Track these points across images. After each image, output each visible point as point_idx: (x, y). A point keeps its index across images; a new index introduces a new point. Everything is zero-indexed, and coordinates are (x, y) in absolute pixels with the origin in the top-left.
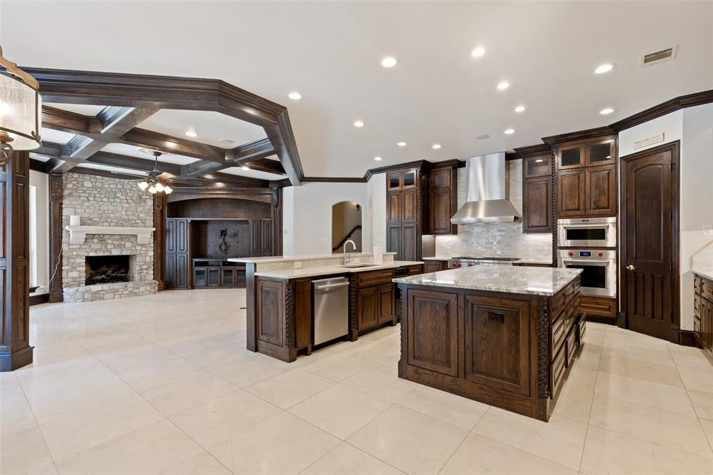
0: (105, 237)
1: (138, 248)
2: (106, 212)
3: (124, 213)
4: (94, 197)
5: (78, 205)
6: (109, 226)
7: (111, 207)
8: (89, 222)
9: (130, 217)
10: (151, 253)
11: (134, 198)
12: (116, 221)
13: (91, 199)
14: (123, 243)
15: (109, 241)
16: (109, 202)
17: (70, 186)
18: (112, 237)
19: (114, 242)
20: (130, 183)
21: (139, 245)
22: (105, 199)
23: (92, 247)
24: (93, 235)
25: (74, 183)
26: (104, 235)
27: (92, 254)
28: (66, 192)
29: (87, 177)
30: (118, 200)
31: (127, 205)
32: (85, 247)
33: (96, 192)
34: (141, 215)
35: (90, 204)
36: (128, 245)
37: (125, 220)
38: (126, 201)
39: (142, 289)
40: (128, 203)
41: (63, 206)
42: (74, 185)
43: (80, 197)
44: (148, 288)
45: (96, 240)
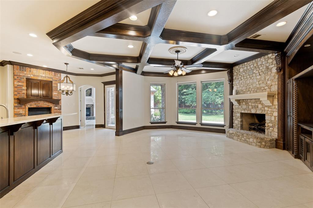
0: (249, 101)
1: (266, 109)
2: (249, 84)
3: (257, 83)
4: (244, 77)
5: (238, 83)
6: (250, 93)
7: (251, 81)
8: (241, 92)
9: (261, 85)
10: (276, 114)
11: (263, 70)
12: (253, 90)
13: (242, 78)
14: (257, 105)
15: (250, 104)
16: (250, 77)
17: (235, 74)
18: (251, 101)
19: (253, 104)
20: (261, 60)
21: (266, 106)
22: (248, 77)
23: (243, 108)
24: (243, 100)
25: (237, 71)
26: (247, 99)
27: (243, 112)
28: (234, 78)
29: (241, 66)
30: (254, 75)
31: (259, 77)
32: (240, 107)
33: (244, 73)
34: (269, 82)
35: (242, 81)
36: (260, 106)
37: (258, 88)
38: (258, 74)
39: (251, 140)
40: (260, 75)
41: (233, 85)
42: (236, 73)
43: (238, 79)
44: (255, 141)
45: (244, 103)
